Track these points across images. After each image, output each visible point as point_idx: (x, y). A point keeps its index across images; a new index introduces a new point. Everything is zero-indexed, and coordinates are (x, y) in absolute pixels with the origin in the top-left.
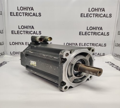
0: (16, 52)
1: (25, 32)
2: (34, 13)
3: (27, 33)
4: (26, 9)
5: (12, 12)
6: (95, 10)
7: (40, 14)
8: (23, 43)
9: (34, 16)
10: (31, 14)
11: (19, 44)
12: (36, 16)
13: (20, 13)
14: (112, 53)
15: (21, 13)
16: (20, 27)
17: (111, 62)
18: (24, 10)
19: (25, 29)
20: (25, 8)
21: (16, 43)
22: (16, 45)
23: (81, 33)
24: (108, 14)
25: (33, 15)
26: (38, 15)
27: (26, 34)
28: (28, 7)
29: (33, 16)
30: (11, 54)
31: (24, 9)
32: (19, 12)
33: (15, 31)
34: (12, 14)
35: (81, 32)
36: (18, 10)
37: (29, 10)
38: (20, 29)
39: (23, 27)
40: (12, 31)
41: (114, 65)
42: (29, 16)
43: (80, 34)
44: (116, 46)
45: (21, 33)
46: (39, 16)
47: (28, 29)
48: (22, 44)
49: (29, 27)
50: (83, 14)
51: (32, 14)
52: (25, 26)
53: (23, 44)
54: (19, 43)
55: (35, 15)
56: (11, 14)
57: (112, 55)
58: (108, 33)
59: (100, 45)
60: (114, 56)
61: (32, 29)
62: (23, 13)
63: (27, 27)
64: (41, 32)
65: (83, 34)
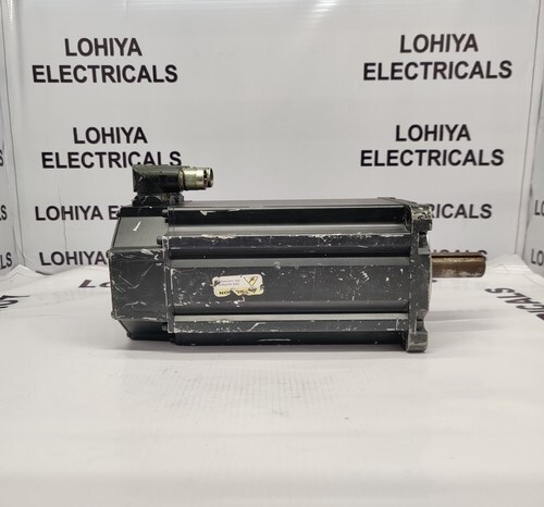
0: (67, 253)
1: (106, 158)
2: (143, 68)
3: (114, 163)
4: (106, 46)
5: (42, 67)
6: (432, 43)
7: (171, 70)
8: (96, 208)
9: (144, 81)
10: (129, 70)
11: (81, 214)
12: (156, 80)
13: (80, 70)
14: (520, 250)
15: (84, 69)
16: (82, 136)
17: (511, 291)
18: (97, 54)
19: (104, 142)
20: (101, 43)
21: (64, 213)
22: (64, 218)
23: (370, 158)
24: (492, 64)
25: (141, 77)
26: (161, 74)
27: (111, 166)
28: (113, 37)
29: (139, 81)
30: (43, 264)
31: (96, 47)
32: (73, 62)
33: (57, 154)
34: (42, 73)
35: (370, 152)
36: (68, 54)
37: (122, 54)
38: (83, 142)
39: (93, 136)
40: (44, 154)
41: (527, 301)
42: (119, 81)
43: (366, 161)
44: (537, 214)
45: (88, 163)
46: (167, 78)
47: (119, 142)
48: (94, 215)
49: (121, 132)
50: (374, 64)
51: (136, 74)
52: (103, 129)
53: (99, 215)
54: (79, 209)
55: (147, 77)
56: (35, 74)
57: (523, 258)
58: (498, 154)
59: (461, 211)
60: (534, 263)
61: (139, 141)
62: (94, 68)
63: (113, 135)
64: (178, 154)
65: (379, 162)
